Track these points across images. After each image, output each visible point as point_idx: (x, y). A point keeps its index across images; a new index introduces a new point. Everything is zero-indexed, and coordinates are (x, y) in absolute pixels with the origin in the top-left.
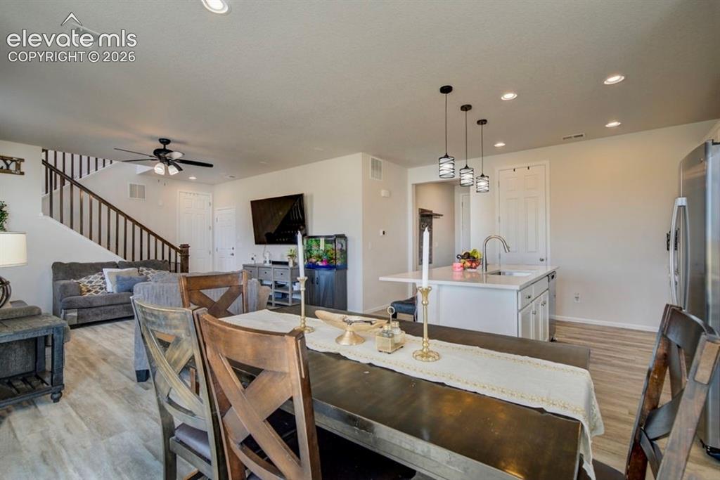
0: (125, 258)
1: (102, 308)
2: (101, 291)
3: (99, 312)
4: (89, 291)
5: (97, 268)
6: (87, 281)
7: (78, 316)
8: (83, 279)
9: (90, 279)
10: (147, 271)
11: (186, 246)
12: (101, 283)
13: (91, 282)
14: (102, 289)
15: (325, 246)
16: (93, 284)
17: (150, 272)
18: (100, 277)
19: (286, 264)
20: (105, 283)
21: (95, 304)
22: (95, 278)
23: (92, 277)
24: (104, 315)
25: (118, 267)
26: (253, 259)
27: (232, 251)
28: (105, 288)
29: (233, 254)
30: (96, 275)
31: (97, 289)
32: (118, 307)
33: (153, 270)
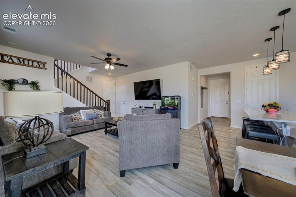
0: (87, 105)
1: (81, 127)
2: (80, 120)
3: (80, 129)
4: (75, 120)
5: (77, 109)
6: (74, 115)
7: (72, 131)
8: (72, 114)
9: (75, 114)
10: (96, 111)
11: (109, 101)
12: (79, 116)
13: (75, 116)
14: (80, 118)
15: (171, 101)
16: (76, 116)
17: (98, 111)
18: (79, 113)
19: (152, 108)
20: (81, 116)
21: (79, 126)
22: (77, 114)
23: (76, 113)
24: (82, 130)
25: (85, 109)
26: (135, 106)
27: (124, 103)
28: (81, 118)
29: (124, 104)
30: (77, 113)
31: (78, 119)
32: (88, 126)
33: (99, 110)
